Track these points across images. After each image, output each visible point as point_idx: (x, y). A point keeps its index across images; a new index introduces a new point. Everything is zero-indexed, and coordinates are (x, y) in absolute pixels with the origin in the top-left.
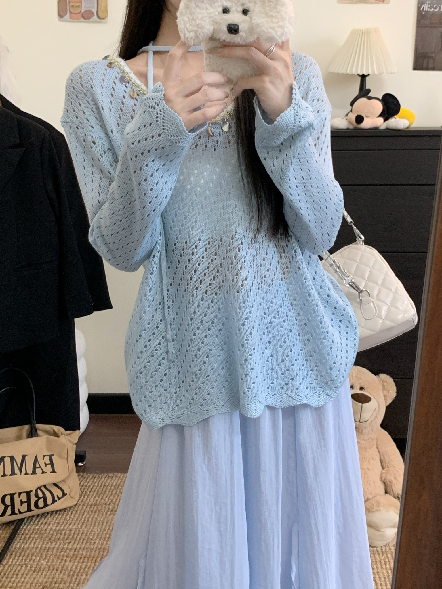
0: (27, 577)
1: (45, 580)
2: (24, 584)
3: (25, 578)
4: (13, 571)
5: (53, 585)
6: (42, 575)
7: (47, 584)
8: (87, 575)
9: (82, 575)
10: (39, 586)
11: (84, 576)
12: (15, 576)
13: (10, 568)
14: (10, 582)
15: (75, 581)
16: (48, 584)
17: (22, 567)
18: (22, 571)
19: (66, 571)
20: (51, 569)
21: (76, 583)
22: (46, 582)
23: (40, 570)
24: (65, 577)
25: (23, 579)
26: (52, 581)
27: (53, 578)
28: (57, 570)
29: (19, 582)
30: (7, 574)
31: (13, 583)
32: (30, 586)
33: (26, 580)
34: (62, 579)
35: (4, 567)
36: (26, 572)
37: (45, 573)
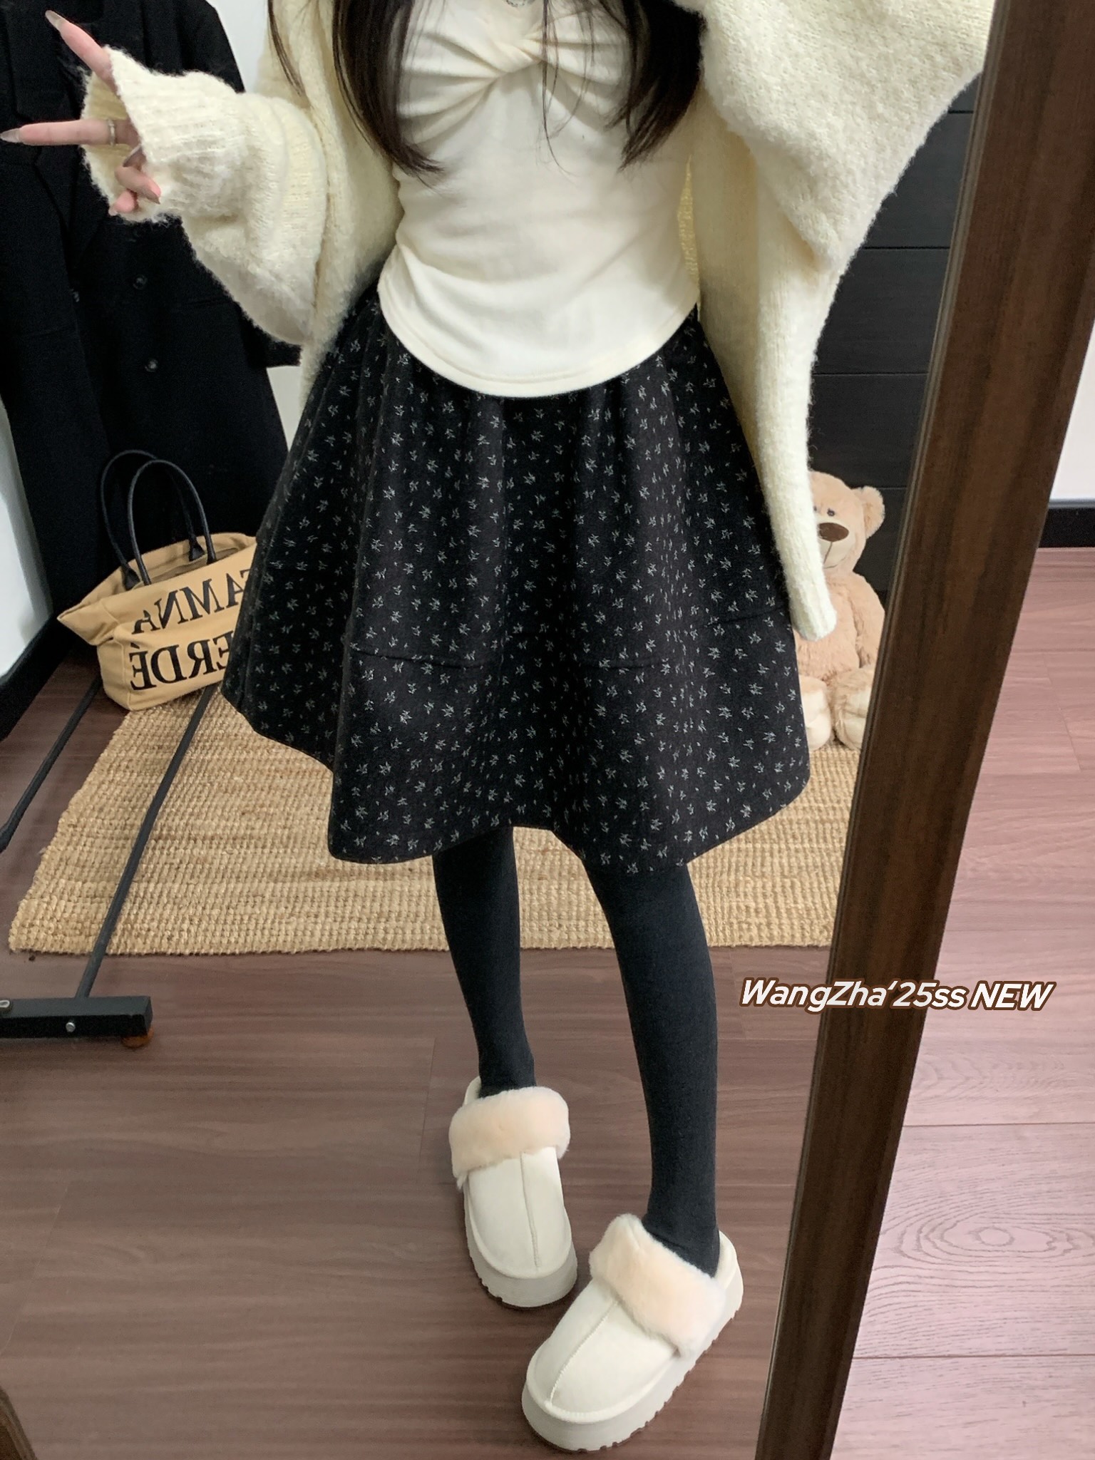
0: (216, 799)
1: (244, 803)
2: (212, 809)
3: (212, 801)
4: (192, 791)
5: (258, 809)
6: (238, 795)
7: (248, 809)
8: (310, 795)
9: (303, 796)
10: (236, 811)
11: (306, 796)
12: (195, 799)
13: (185, 789)
14: (188, 806)
15: (293, 803)
16: (250, 809)
17: (204, 786)
18: (206, 792)
19: (276, 790)
20: (252, 788)
21: (295, 805)
22: (247, 806)
23: (234, 790)
24: (277, 799)
25: (208, 803)
26: (256, 804)
27: (258, 800)
28: (262, 790)
29: (202, 806)
30: (182, 796)
31: (193, 809)
32: (223, 811)
33: (214, 804)
34: (272, 801)
35: (177, 786)
36: (213, 793)
37: (242, 793)
